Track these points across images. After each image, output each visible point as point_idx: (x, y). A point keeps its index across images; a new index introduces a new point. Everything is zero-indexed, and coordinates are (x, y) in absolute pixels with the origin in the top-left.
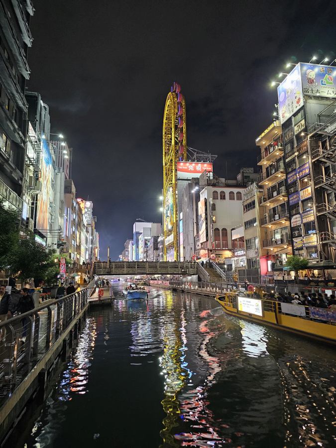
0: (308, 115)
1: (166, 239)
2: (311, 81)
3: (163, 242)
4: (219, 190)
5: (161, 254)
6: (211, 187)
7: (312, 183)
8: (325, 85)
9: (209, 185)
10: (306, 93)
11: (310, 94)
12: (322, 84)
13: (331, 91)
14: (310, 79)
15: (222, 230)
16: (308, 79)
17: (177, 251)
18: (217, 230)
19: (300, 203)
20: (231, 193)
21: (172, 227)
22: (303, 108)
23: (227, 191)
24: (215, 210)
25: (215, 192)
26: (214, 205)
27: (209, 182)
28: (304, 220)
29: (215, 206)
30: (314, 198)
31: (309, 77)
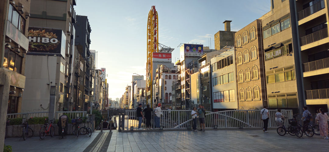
0: (186, 63)
4: (168, 75)
7: (185, 88)
8: (193, 52)
9: (163, 72)
10: (185, 55)
13: (195, 54)
15: (169, 94)
16: (187, 50)
18: (167, 94)
21: (150, 86)
22: (184, 60)
23: (172, 75)
24: (166, 84)
28: (184, 99)
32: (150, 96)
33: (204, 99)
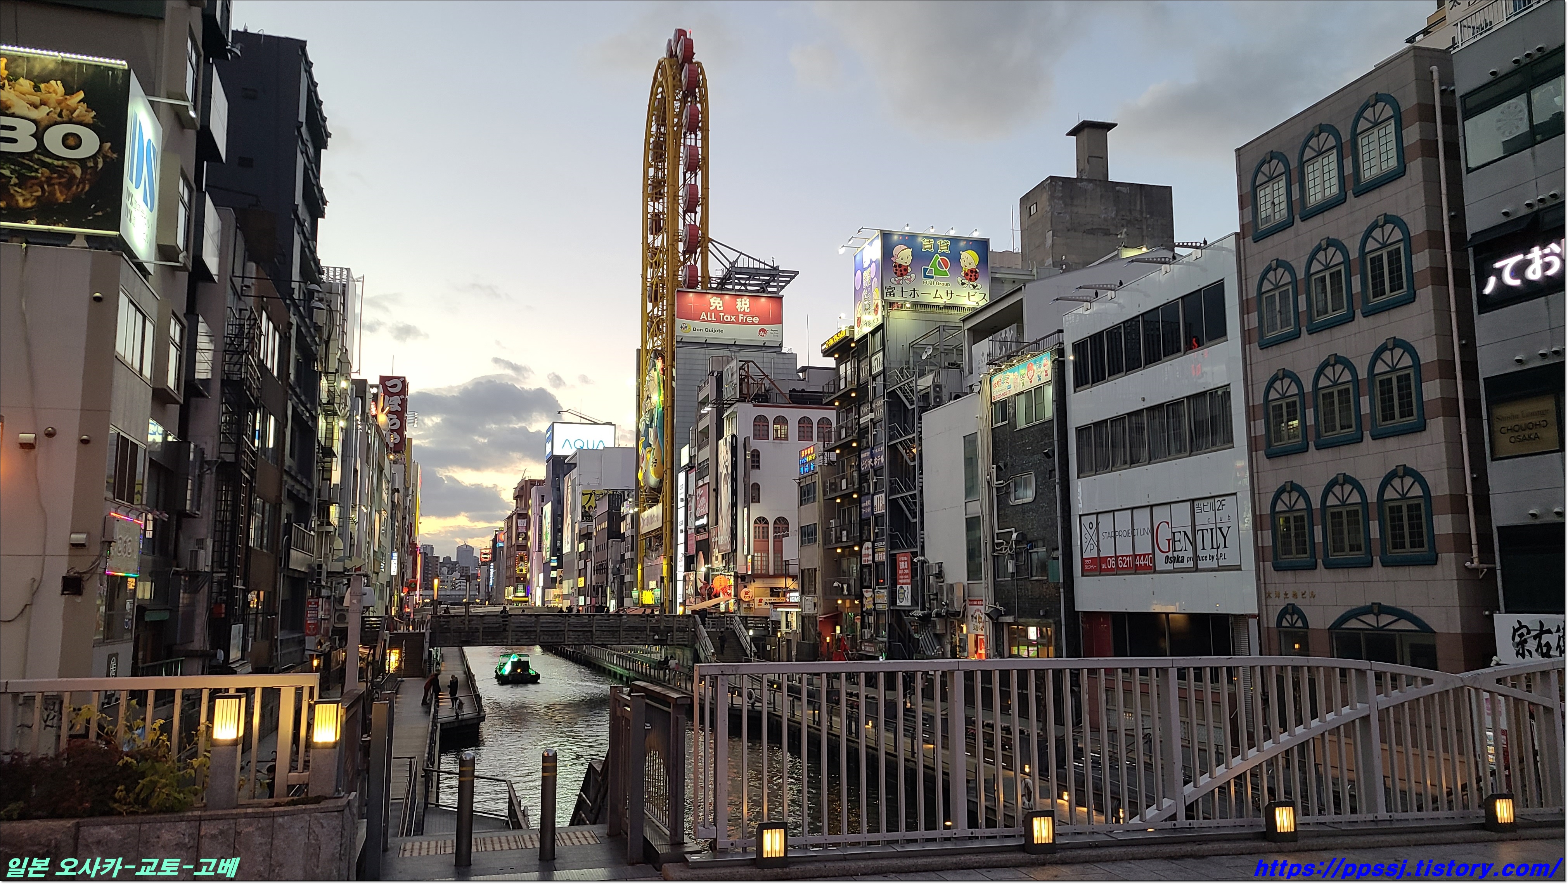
0: (890, 345)
1: (646, 514)
2: (901, 271)
3: (635, 520)
4: (771, 413)
5: (628, 555)
6: (748, 406)
7: (886, 487)
8: (932, 277)
9: (743, 399)
10: (889, 298)
11: (897, 298)
12: (925, 277)
13: (942, 292)
14: (900, 266)
15: (775, 523)
16: (895, 266)
17: (671, 557)
18: (761, 522)
19: (872, 518)
20: (805, 422)
21: (661, 481)
22: (881, 327)
23: (794, 415)
24: (758, 467)
25: (760, 421)
26: (756, 455)
27: (745, 391)
28: (876, 555)
29: (759, 456)
30: (887, 519)
31: (899, 261)
32: (659, 538)
33: (1015, 556)
